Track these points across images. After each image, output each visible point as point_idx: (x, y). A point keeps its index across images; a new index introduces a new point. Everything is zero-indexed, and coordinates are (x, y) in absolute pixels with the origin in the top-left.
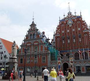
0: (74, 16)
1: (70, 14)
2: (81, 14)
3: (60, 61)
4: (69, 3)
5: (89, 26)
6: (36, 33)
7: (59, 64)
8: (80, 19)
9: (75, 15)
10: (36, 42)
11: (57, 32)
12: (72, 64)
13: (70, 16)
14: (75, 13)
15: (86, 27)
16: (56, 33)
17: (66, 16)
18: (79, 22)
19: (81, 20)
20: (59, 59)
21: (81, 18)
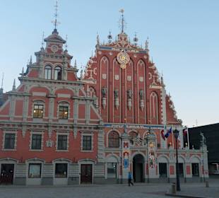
0: (132, 46)
1: (125, 39)
2: (147, 46)
3: (128, 150)
4: (122, 11)
5: (162, 78)
6: (66, 65)
7: (126, 157)
8: (145, 57)
9: (136, 44)
10: (64, 91)
11: (89, 73)
12: (152, 157)
13: (125, 43)
14: (136, 40)
15: (156, 78)
16: (87, 75)
17: (113, 40)
18: (141, 62)
19: (148, 59)
20: (126, 144)
21: (148, 56)
